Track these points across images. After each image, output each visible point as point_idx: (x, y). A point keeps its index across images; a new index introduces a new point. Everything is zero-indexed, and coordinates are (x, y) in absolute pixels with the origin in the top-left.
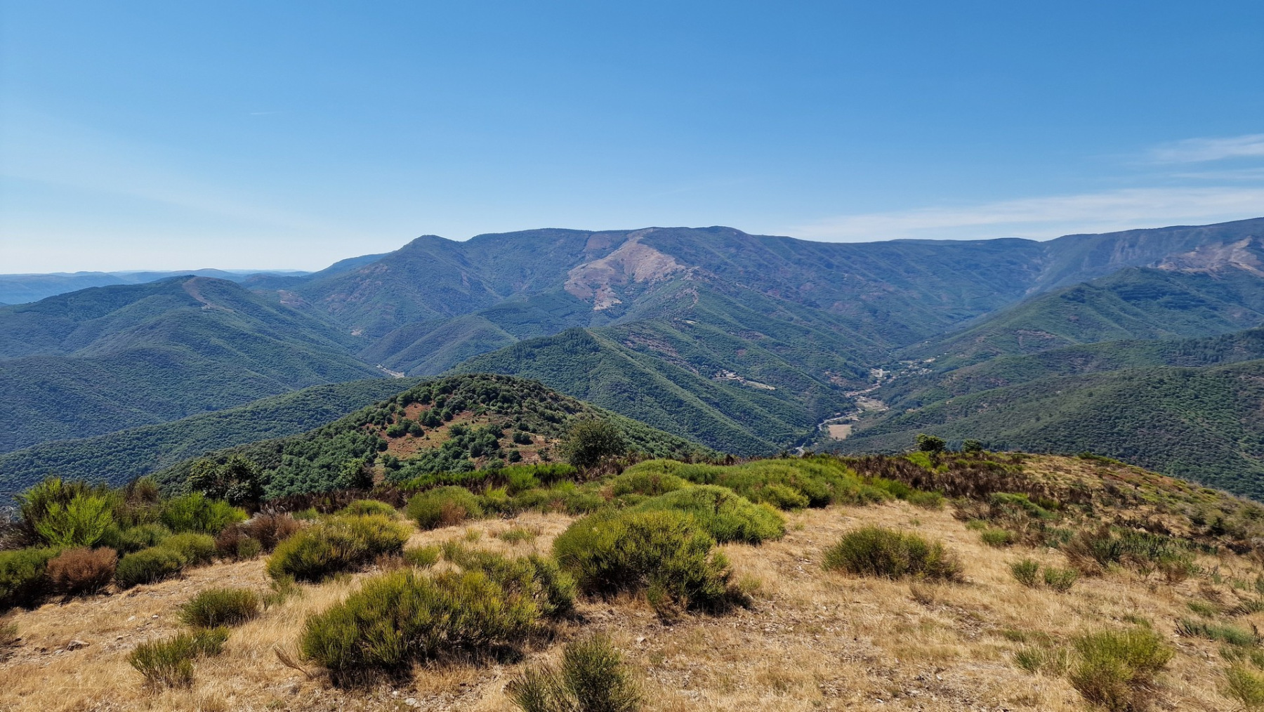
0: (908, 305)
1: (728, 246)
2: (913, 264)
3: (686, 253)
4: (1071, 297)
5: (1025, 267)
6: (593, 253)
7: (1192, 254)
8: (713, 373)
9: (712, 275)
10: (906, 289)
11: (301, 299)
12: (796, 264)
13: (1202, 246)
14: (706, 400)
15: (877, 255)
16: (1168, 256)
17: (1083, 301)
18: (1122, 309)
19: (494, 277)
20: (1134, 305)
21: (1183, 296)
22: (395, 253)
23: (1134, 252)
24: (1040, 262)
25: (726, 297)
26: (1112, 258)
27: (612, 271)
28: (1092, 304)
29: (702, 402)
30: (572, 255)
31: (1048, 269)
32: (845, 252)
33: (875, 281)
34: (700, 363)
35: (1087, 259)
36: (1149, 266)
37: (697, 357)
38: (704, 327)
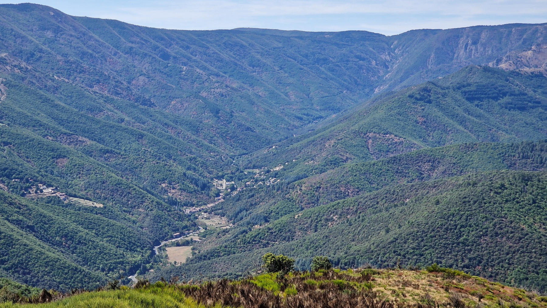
0: (253, 104)
1: (43, 29)
2: (259, 57)
4: (418, 97)
5: (374, 63)
7: (530, 53)
8: (26, 189)
9: (23, 64)
10: (251, 85)
12: (127, 53)
13: (538, 45)
14: (18, 223)
15: (219, 46)
16: (508, 54)
17: (430, 102)
18: (467, 111)
20: (477, 106)
21: (522, 97)
23: (476, 50)
24: (388, 58)
25: (41, 92)
26: (456, 55)
28: (438, 105)
29: (12, 226)
31: (395, 66)
32: (184, 40)
33: (217, 75)
34: (9, 176)
35: (433, 56)
36: (490, 65)
37: (5, 169)
38: (13, 130)
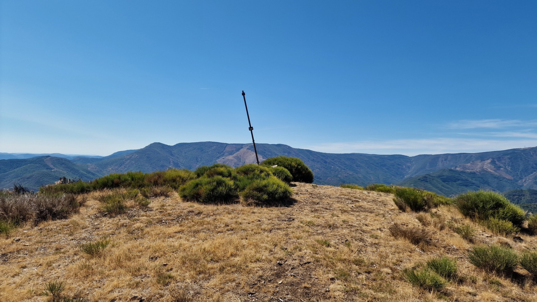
0: (357, 180)
2: (360, 163)
3: (267, 154)
4: (422, 179)
5: (404, 166)
6: (228, 152)
7: (469, 164)
10: (357, 173)
11: (98, 168)
12: (312, 161)
13: (473, 161)
15: (345, 159)
16: (460, 164)
17: (427, 182)
18: (443, 186)
20: (447, 184)
21: (467, 181)
22: (141, 150)
23: (446, 163)
24: (410, 165)
26: (438, 164)
27: (236, 160)
28: (431, 183)
30: (219, 153)
31: (413, 168)
32: (332, 157)
33: (344, 170)
35: (428, 164)
36: (452, 168)
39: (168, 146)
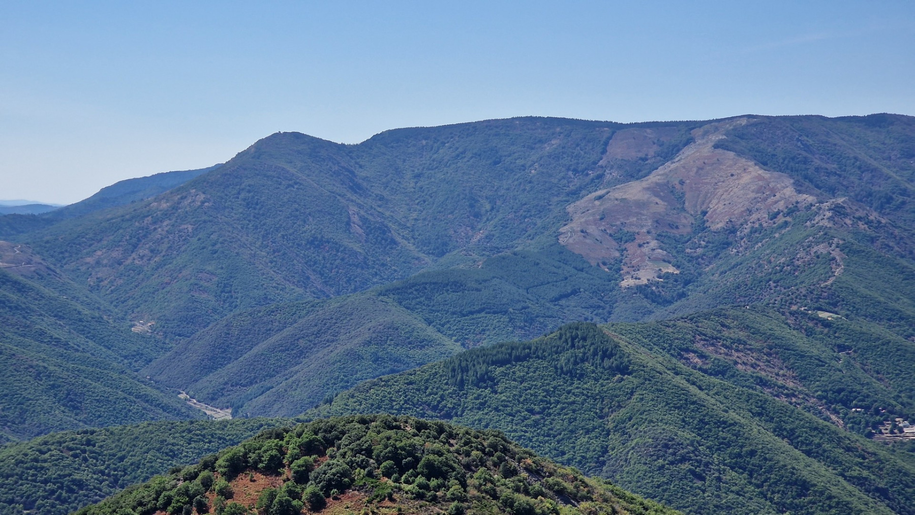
1: (909, 155)
3: (817, 169)
6: (620, 167)
8: (875, 425)
9: (874, 216)
11: (37, 258)
14: (860, 482)
19: (414, 215)
22: (219, 169)
25: (904, 262)
27: (660, 206)
29: (850, 487)
30: (575, 171)
34: (846, 403)
37: (840, 391)
38: (854, 326)
39: (336, 144)
